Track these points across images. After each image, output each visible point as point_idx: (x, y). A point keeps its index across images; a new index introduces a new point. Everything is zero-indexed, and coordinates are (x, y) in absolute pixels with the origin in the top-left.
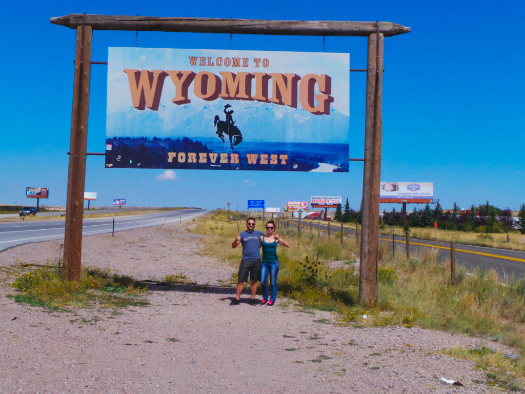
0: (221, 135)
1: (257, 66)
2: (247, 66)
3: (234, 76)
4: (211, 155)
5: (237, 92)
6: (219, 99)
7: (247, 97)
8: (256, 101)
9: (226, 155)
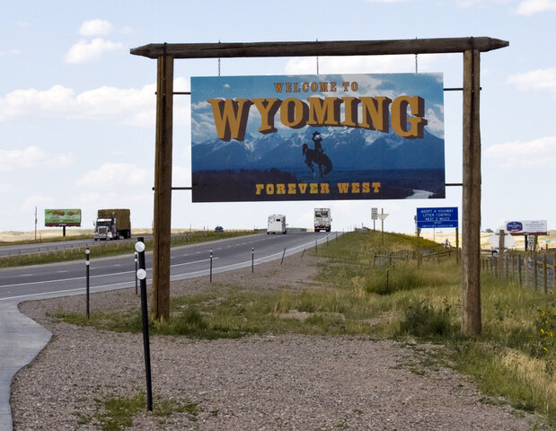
0: (310, 165)
1: (346, 90)
2: (335, 91)
3: (322, 101)
4: (300, 185)
5: (326, 118)
6: (307, 126)
7: (336, 123)
8: (346, 128)
9: (316, 185)
